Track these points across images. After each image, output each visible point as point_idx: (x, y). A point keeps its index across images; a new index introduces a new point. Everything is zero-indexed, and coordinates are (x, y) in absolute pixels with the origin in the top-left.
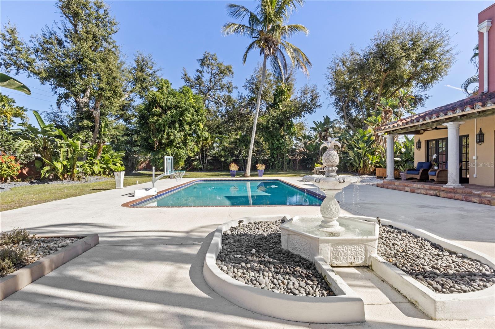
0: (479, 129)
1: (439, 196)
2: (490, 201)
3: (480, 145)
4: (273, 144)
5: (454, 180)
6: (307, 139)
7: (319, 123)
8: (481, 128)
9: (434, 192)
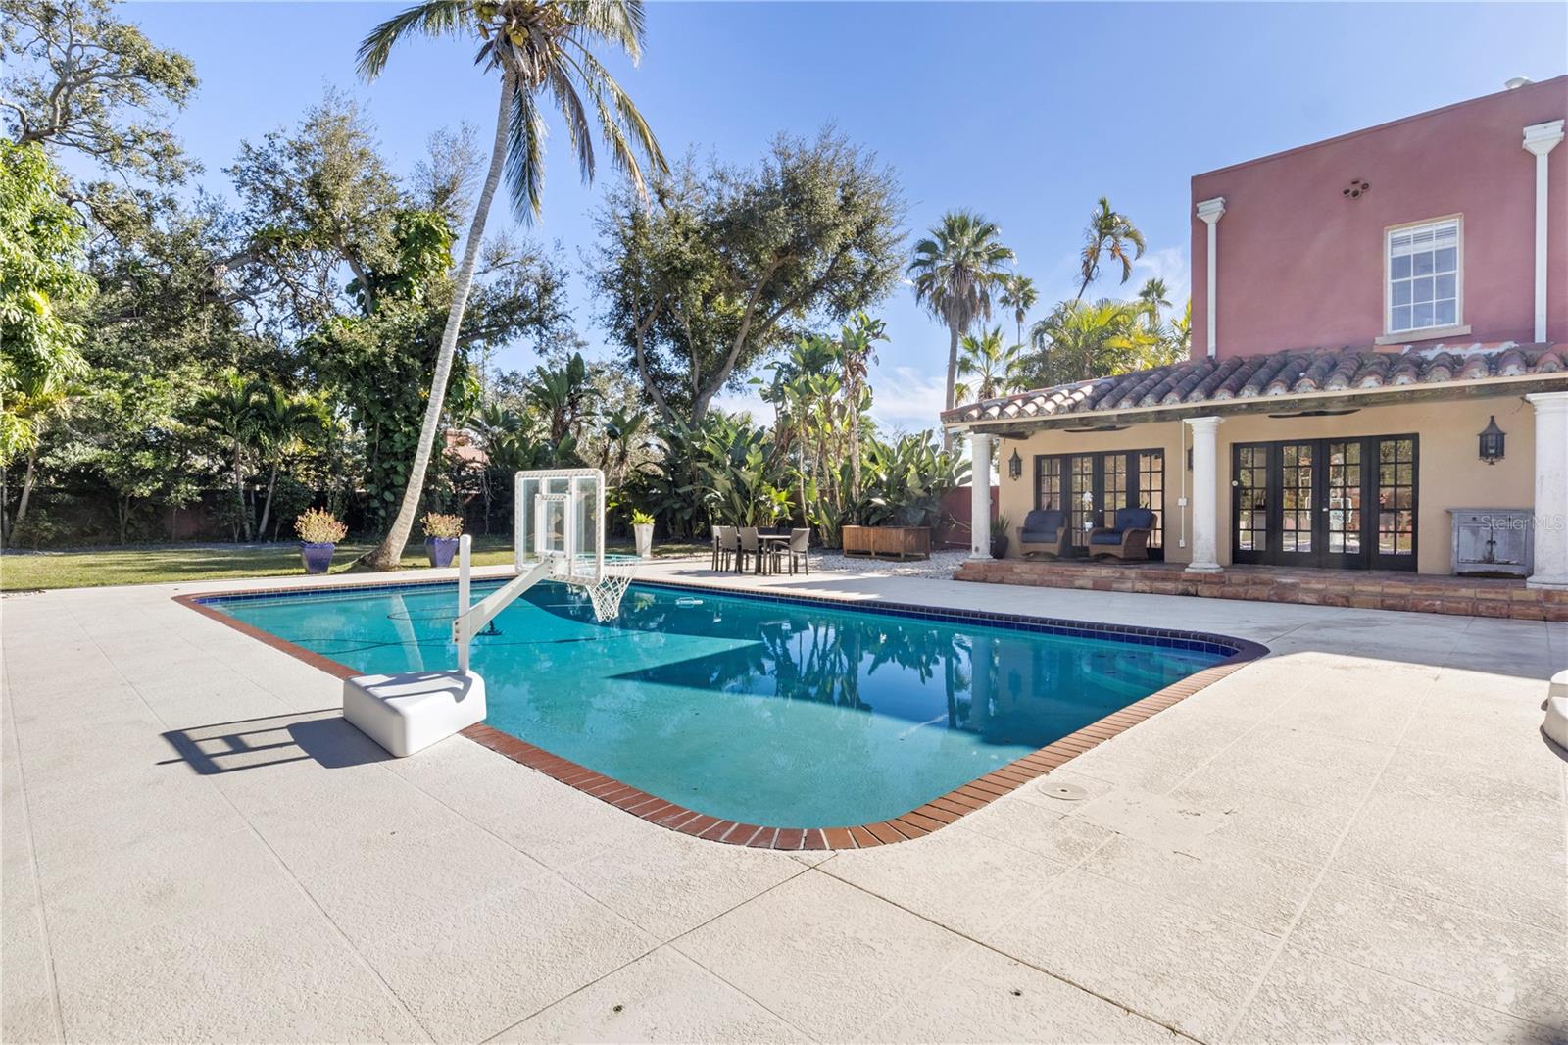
2: (1347, 599)
4: (387, 434)
6: (499, 427)
7: (553, 374)
9: (1181, 587)
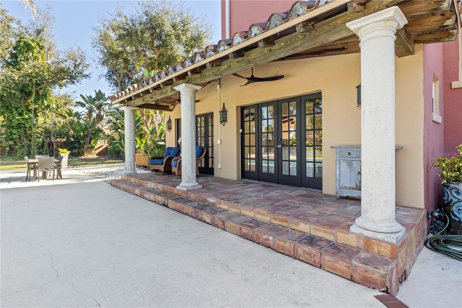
0: (223, 104)
1: (167, 207)
3: (224, 125)
5: (189, 177)
7: (88, 97)
8: (224, 104)
9: (164, 199)
